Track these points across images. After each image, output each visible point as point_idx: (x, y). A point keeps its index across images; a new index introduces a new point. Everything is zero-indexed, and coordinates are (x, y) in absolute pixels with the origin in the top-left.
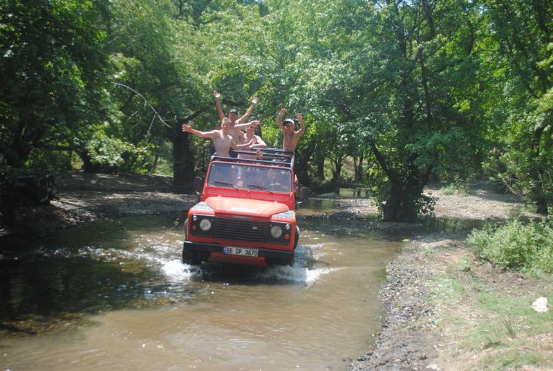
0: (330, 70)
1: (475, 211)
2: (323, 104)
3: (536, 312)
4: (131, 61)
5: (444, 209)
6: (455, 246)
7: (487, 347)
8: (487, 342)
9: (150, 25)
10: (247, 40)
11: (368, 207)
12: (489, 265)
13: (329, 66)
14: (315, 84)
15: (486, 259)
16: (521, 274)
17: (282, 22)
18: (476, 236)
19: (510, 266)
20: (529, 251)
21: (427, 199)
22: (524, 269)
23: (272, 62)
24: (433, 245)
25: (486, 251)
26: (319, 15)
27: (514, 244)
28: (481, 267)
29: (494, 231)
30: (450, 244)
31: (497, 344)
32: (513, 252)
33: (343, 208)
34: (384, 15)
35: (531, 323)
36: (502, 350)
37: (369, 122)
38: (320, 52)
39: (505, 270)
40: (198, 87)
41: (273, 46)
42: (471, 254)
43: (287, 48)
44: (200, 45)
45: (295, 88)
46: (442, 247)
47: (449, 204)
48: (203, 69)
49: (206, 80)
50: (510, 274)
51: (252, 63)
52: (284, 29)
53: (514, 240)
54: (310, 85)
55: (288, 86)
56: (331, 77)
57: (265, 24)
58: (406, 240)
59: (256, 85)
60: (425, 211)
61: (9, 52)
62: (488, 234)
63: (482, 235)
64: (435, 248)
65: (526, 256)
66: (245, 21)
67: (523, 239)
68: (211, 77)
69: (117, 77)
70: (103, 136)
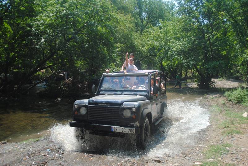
0: (181, 44)
1: (229, 85)
2: (179, 54)
3: (243, 117)
4: (122, 45)
5: (219, 85)
6: (220, 96)
7: (224, 128)
8: (225, 126)
9: (128, 35)
10: (155, 37)
11: (194, 85)
12: (231, 102)
14: (176, 49)
15: (230, 100)
16: (241, 105)
17: (166, 31)
18: (227, 93)
19: (238, 102)
20: (244, 98)
21: (213, 82)
22: (242, 103)
23: (163, 43)
24: (214, 96)
25: (230, 98)
26: (177, 28)
27: (239, 96)
28: (228, 103)
29: (233, 92)
30: (219, 96)
31: (227, 127)
32: (239, 98)
34: (196, 27)
35: (240, 120)
36: (229, 129)
37: (193, 59)
38: (178, 39)
39: (236, 104)
40: (142, 51)
41: (163, 38)
42: (226, 99)
43: (168, 39)
44: (142, 39)
45: (170, 50)
46: (217, 97)
47: (220, 83)
48: (143, 46)
49: (144, 49)
50: (238, 105)
51: (157, 44)
52: (166, 33)
53: (239, 94)
54: (174, 49)
55: (168, 50)
56: (181, 46)
57: (161, 32)
58: (205, 95)
59: (159, 50)
60: (212, 86)
61: (86, 45)
62: (231, 92)
63: (229, 93)
64: (214, 97)
65: (243, 99)
66: (155, 32)
67: (243, 94)
68: (145, 48)
69: (118, 50)
70: (114, 67)
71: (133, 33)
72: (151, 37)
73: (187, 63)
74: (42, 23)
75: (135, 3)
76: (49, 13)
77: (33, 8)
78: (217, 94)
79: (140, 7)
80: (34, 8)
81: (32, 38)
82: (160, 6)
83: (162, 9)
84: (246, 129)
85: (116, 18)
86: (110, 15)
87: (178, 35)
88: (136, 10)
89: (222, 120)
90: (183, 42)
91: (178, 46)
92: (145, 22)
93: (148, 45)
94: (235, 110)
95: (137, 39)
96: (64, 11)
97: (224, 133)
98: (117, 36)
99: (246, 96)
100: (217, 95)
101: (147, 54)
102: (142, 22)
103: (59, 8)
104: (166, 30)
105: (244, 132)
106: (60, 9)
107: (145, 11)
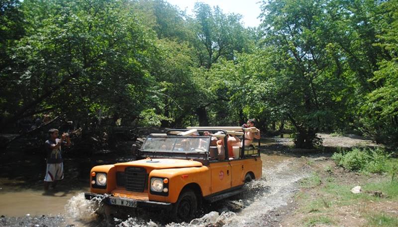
1: (345, 144)
2: (264, 99)
3: (352, 193)
4: (169, 84)
5: (330, 143)
6: (326, 160)
7: (311, 212)
8: (311, 209)
9: (181, 70)
10: (227, 74)
12: (342, 169)
13: (266, 84)
14: (258, 91)
15: (341, 166)
16: (357, 173)
17: (244, 67)
18: (335, 156)
19: (353, 170)
20: (364, 163)
21: (319, 139)
22: (360, 171)
23: (238, 83)
24: (316, 159)
25: (341, 162)
26: (261, 63)
27: (355, 160)
28: (337, 170)
29: (346, 154)
30: (323, 159)
31: (316, 210)
32: (355, 163)
33: (279, 142)
35: (343, 200)
36: (317, 214)
37: (286, 107)
38: (263, 78)
39: (350, 171)
40: (206, 93)
41: (239, 76)
42: (334, 163)
43: (246, 77)
44: (208, 77)
45: (249, 93)
46: (320, 160)
47: (332, 140)
48: (208, 86)
49: (209, 91)
50: (352, 173)
51: (228, 83)
52: (245, 69)
53: (355, 158)
54: (255, 92)
55: (246, 92)
56: (266, 88)
57: (236, 68)
58: (302, 157)
59: (233, 92)
60: (318, 144)
62: (343, 155)
63: (340, 155)
64: (315, 161)
65: (362, 165)
66: (227, 67)
67: (359, 157)
68: (211, 89)
69: (162, 90)
70: (153, 114)
71: (191, 68)
72: (221, 74)
73: (276, 111)
74: (29, 49)
75: (198, 28)
76: (39, 35)
77: (23, 28)
78: (322, 156)
79: (207, 34)
80: (26, 29)
81: (10, 69)
82: (239, 32)
83: (241, 38)
84: (346, 215)
85: (154, 47)
86: (145, 41)
87: (263, 73)
88: (201, 37)
89: (313, 198)
90: (270, 82)
91: (262, 87)
92: (214, 54)
93: (215, 85)
94: (344, 180)
95: (197, 76)
97: (305, 221)
98: (164, 71)
99: (367, 161)
100: (321, 158)
101: (214, 98)
102: (211, 54)
104: (243, 65)
105: (339, 222)
107: (215, 40)
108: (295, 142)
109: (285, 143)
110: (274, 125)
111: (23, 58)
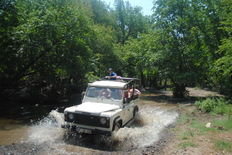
0: (157, 56)
1: (202, 94)
2: (155, 65)
3: (206, 127)
4: (101, 55)
5: (193, 94)
6: (191, 105)
7: (183, 139)
9: (108, 46)
10: (134, 48)
11: (170, 93)
12: (200, 111)
13: (156, 54)
14: (152, 60)
15: (200, 109)
16: (209, 114)
17: (143, 43)
18: (197, 103)
19: (206, 112)
20: (213, 107)
21: (187, 91)
22: (211, 113)
23: (140, 54)
24: (185, 105)
25: (200, 107)
26: (154, 41)
27: (208, 105)
28: (198, 112)
29: (203, 101)
30: (190, 105)
31: (186, 139)
32: (207, 108)
33: (164, 93)
34: (170, 40)
35: (201, 132)
37: (168, 70)
38: (155, 51)
39: (205, 113)
40: (122, 61)
41: (141, 50)
42: (196, 108)
43: (145, 50)
44: (123, 50)
45: (147, 61)
46: (188, 106)
47: (195, 92)
48: (123, 56)
49: (123, 59)
50: (206, 114)
51: (135, 54)
52: (144, 44)
53: (208, 104)
54: (150, 60)
55: (145, 60)
56: (157, 57)
57: (139, 44)
58: (178, 103)
59: (137, 60)
60: (186, 95)
61: (63, 55)
62: (201, 102)
63: (199, 102)
64: (185, 106)
65: (212, 109)
66: (134, 43)
67: (210, 104)
68: (125, 59)
69: (97, 59)
70: (92, 75)
72: (130, 48)
73: (162, 73)
74: (22, 33)
75: (117, 16)
76: (28, 24)
77: (17, 19)
78: (189, 103)
79: (122, 20)
80: (19, 19)
81: (11, 47)
82: (140, 20)
83: (142, 23)
85: (93, 31)
86: (87, 27)
87: (155, 47)
88: (119, 23)
90: (159, 54)
91: (154, 57)
92: (126, 34)
93: (127, 56)
94: (202, 119)
95: (117, 50)
96: (41, 22)
98: (98, 46)
99: (214, 106)
100: (188, 104)
101: (126, 64)
102: (124, 34)
103: (37, 19)
104: (143, 42)
105: (198, 145)
106: (38, 21)
107: (126, 24)
108: (174, 94)
109: (168, 94)
110: (161, 82)
111: (18, 39)
